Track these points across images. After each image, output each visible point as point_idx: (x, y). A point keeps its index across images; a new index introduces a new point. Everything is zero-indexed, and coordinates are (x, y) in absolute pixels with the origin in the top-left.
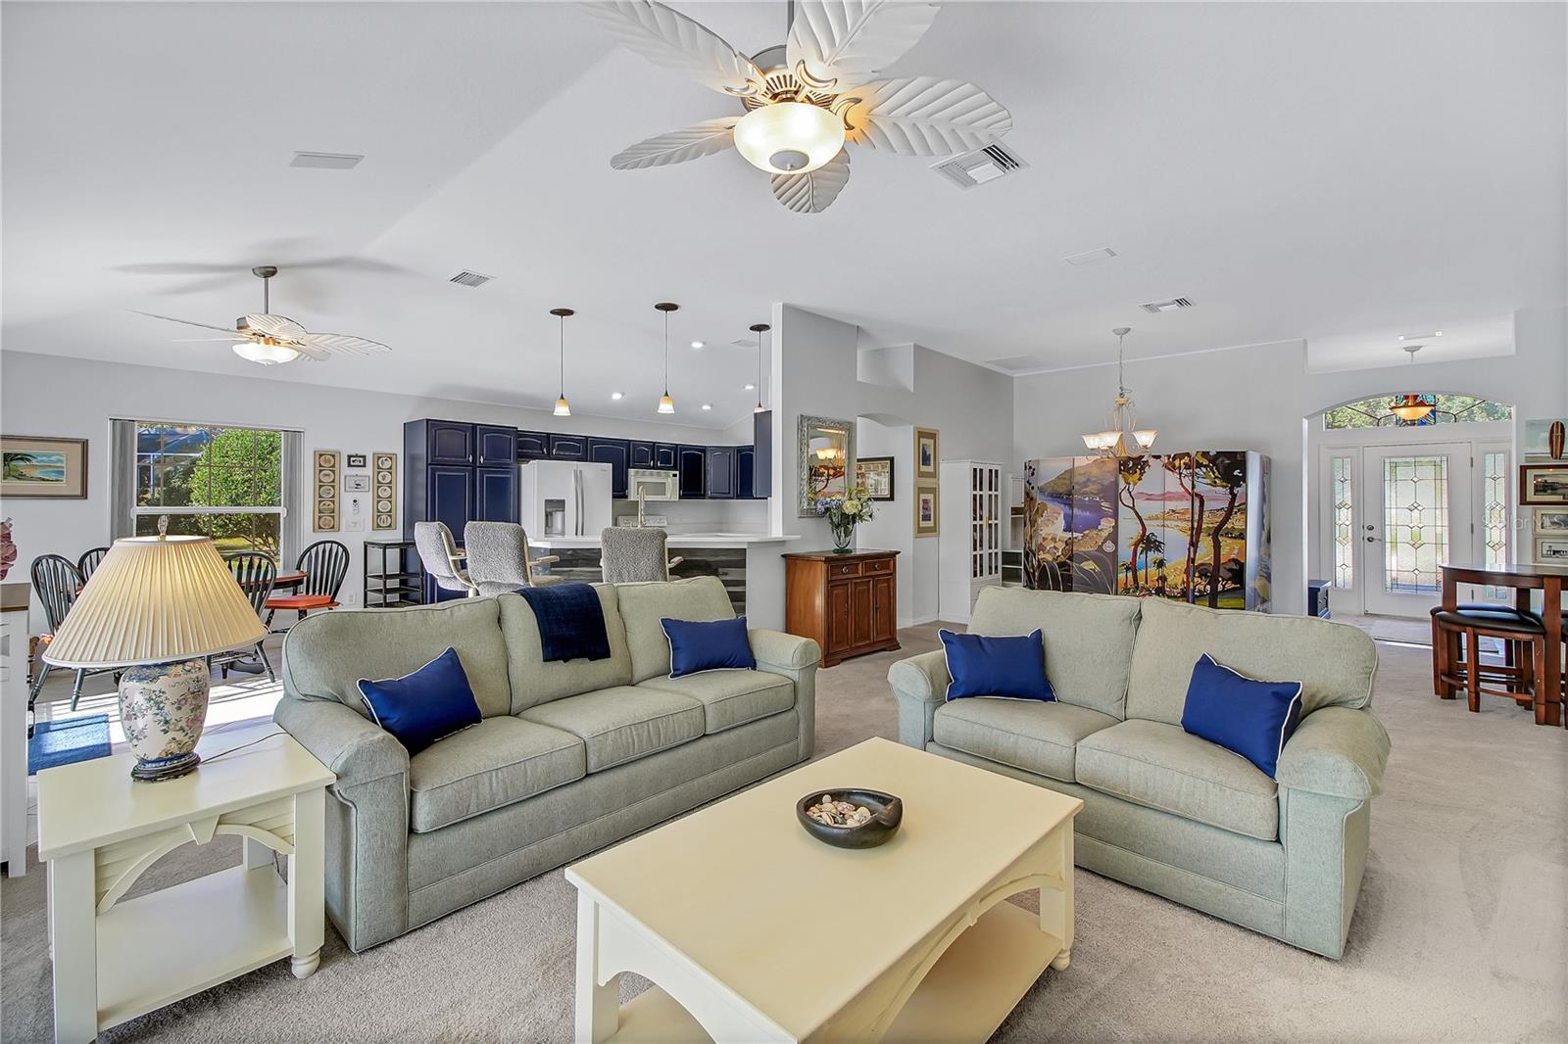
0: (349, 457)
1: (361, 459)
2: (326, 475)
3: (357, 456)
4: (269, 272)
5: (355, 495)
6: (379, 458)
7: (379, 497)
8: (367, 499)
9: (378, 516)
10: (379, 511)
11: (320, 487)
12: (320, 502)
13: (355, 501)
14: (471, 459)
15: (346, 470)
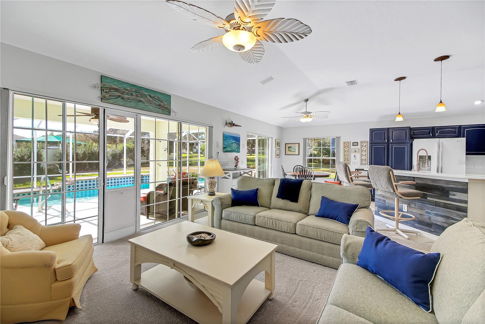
0: (353, 143)
1: (357, 143)
2: (346, 148)
3: (355, 142)
4: (307, 100)
5: (355, 154)
6: (362, 143)
7: (362, 155)
8: (358, 155)
9: (362, 161)
10: (362, 159)
11: (345, 152)
12: (345, 156)
13: (354, 156)
14: (386, 141)
15: (352, 147)
